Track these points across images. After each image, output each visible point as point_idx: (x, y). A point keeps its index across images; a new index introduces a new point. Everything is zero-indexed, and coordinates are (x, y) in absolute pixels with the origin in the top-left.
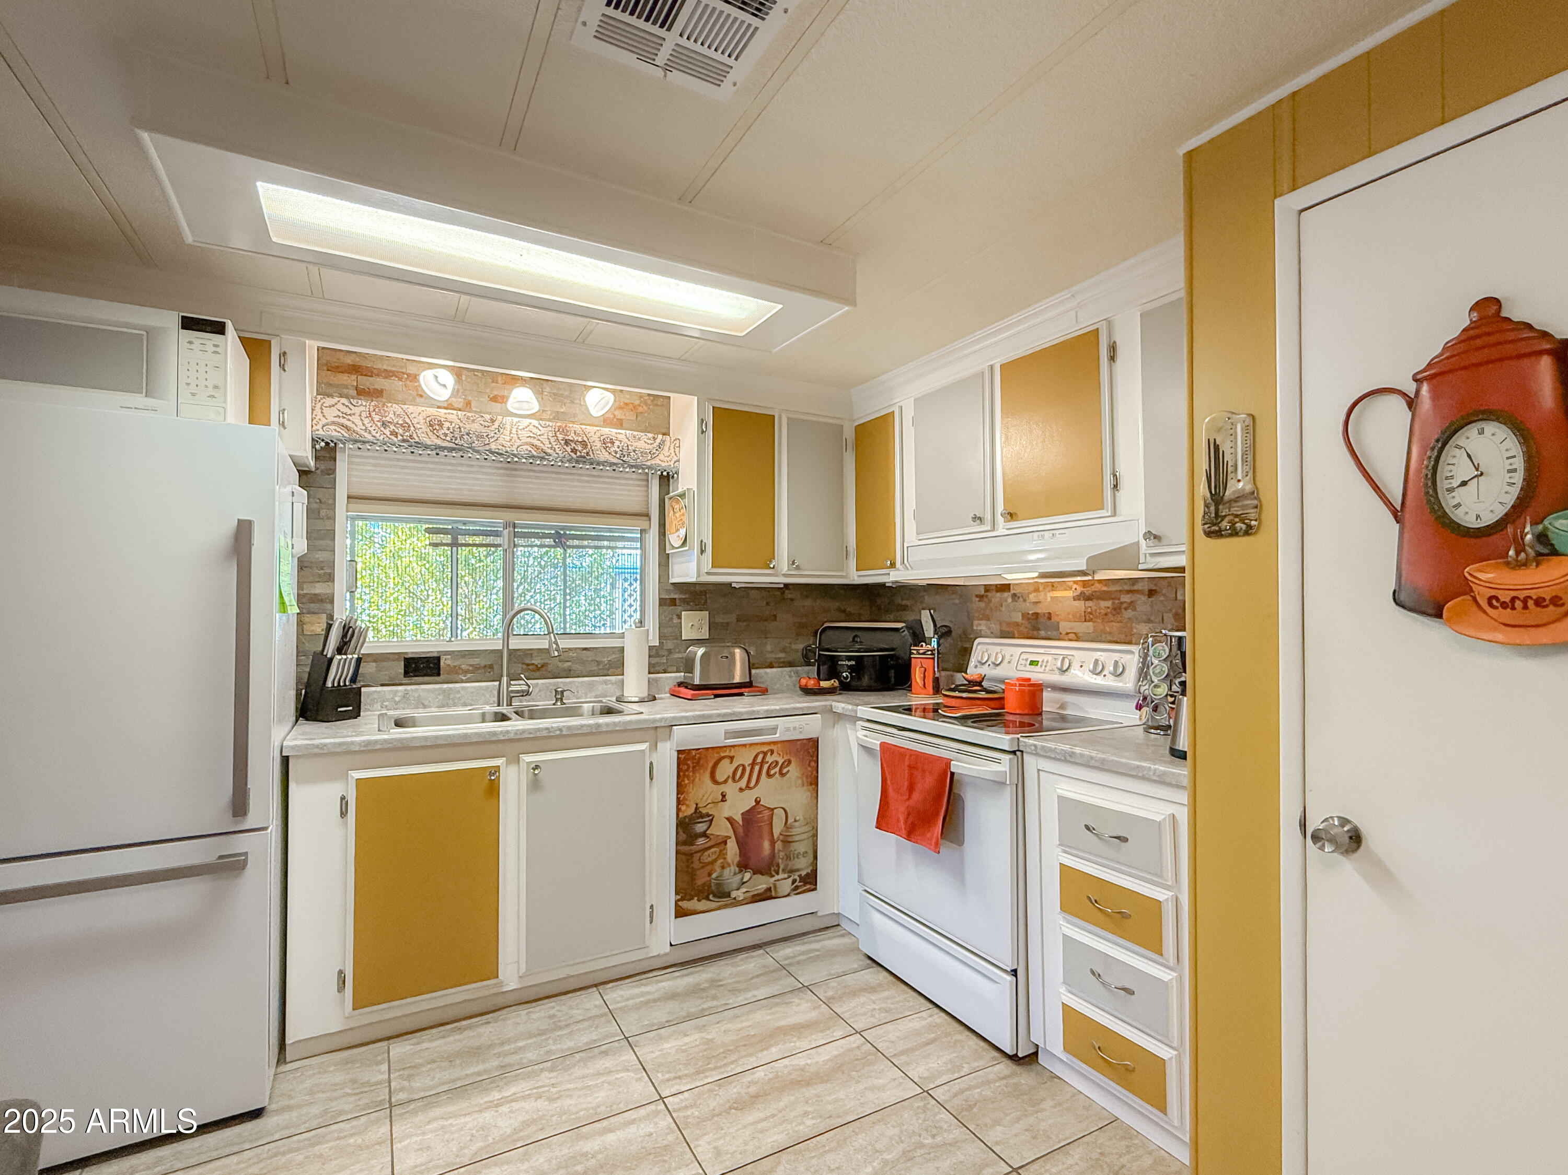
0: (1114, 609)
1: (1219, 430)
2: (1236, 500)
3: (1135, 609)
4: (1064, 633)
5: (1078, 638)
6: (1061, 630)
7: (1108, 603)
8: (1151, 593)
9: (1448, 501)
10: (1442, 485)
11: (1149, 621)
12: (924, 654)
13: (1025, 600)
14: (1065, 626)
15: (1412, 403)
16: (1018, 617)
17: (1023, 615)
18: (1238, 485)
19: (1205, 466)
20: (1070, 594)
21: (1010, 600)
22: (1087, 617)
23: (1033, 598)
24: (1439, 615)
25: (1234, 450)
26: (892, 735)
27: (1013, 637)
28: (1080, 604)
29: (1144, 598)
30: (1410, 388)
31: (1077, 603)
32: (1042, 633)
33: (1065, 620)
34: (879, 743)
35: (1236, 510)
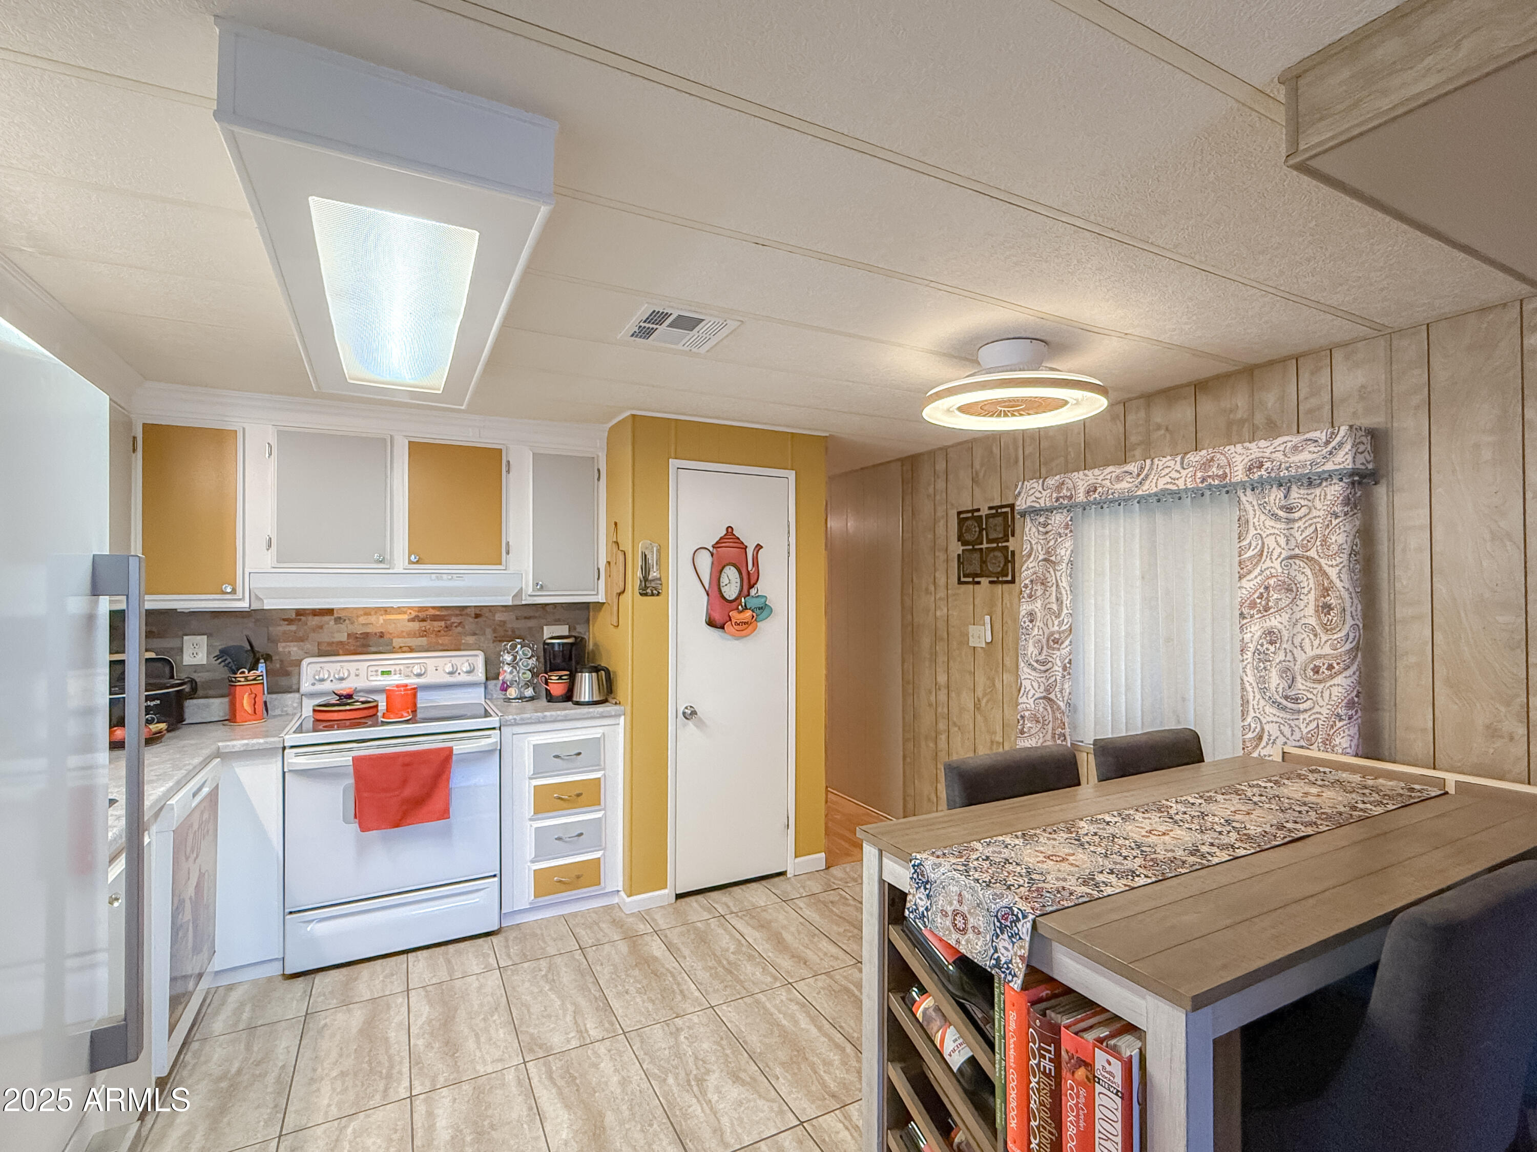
0: (447, 627)
1: (647, 548)
2: (653, 580)
3: (464, 627)
4: (397, 647)
5: (411, 650)
6: (394, 644)
7: (443, 624)
8: (477, 616)
9: (723, 590)
10: (722, 584)
11: (474, 634)
12: (254, 680)
13: (352, 623)
14: (397, 642)
15: (712, 555)
16: (343, 637)
17: (349, 635)
18: (654, 574)
19: (640, 564)
20: (406, 617)
21: (332, 623)
22: (424, 633)
23: (362, 620)
24: (722, 627)
25: (652, 559)
26: (359, 749)
27: (338, 655)
28: (416, 625)
29: (471, 620)
30: (711, 549)
31: (411, 624)
32: (373, 649)
33: (398, 637)
34: (351, 758)
35: (653, 584)
